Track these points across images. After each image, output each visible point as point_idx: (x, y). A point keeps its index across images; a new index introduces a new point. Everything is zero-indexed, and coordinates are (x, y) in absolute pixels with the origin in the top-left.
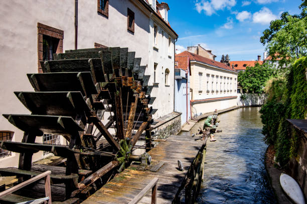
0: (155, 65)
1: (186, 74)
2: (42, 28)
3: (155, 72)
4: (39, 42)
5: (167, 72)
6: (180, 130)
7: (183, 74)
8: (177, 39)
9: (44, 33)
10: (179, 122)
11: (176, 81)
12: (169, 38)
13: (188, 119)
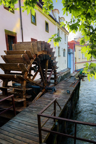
0: (59, 48)
1: (73, 51)
2: (7, 32)
3: (59, 51)
4: (6, 38)
5: (64, 50)
6: (70, 76)
7: (71, 51)
9: (8, 34)
10: (70, 72)
11: (68, 54)
12: (65, 34)
13: (74, 71)
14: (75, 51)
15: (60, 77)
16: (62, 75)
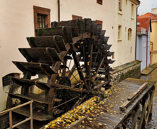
1: (147, 31)
2: (36, 9)
3: (119, 32)
4: (35, 18)
5: (130, 30)
6: (140, 74)
7: (143, 31)
8: (139, 5)
9: (38, 12)
10: (139, 68)
11: (137, 37)
12: (132, 5)
13: (148, 65)
14: (151, 31)
15: (119, 75)
16: (124, 72)
